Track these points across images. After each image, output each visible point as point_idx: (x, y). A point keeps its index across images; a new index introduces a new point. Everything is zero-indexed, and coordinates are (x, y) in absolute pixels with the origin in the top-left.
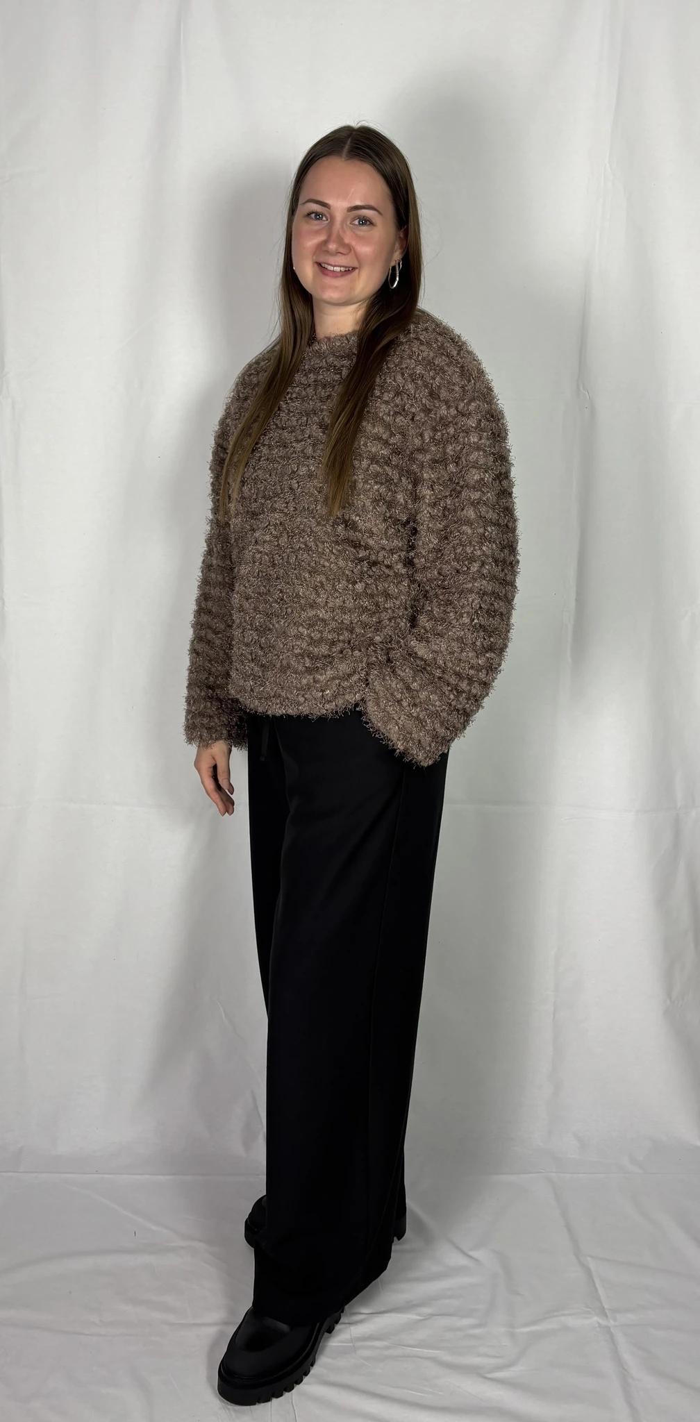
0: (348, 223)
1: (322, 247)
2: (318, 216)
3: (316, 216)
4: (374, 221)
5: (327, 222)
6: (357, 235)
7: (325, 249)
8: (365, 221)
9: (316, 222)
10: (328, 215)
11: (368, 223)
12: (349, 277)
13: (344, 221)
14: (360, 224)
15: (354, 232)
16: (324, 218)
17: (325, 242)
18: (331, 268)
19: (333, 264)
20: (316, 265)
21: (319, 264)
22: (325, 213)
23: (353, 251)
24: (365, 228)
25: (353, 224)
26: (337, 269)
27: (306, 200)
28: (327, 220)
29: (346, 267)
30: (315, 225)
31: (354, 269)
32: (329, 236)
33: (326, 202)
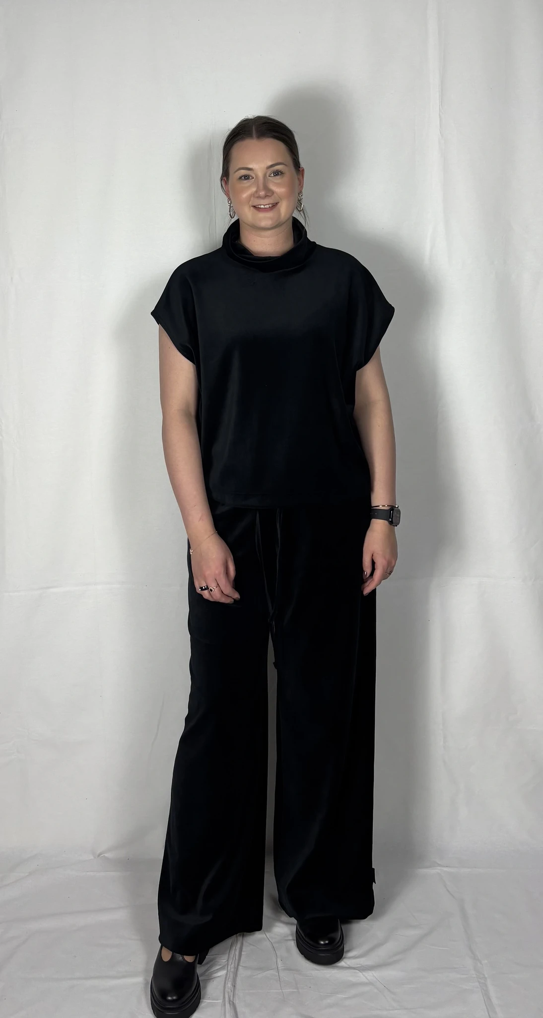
0: (268, 176)
1: (255, 195)
2: (247, 177)
3: (245, 178)
4: (284, 172)
6: (275, 183)
7: (257, 195)
8: (277, 173)
9: (245, 181)
10: (254, 176)
11: (280, 173)
12: (275, 210)
13: (265, 176)
14: (274, 176)
16: (250, 178)
17: (256, 192)
18: (262, 206)
19: (265, 204)
20: (252, 208)
21: (254, 207)
22: (250, 174)
23: (275, 194)
24: (278, 177)
25: (271, 176)
26: (267, 206)
27: (236, 170)
28: (253, 178)
29: (272, 204)
30: (246, 183)
31: (277, 204)
32: (258, 187)
33: (250, 166)
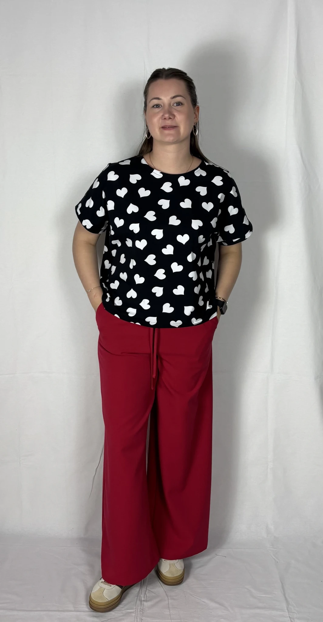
2: (158, 106)
3: (156, 106)
4: (183, 103)
5: (162, 107)
9: (156, 109)
11: (180, 104)
15: (176, 109)
22: (160, 103)
24: (179, 107)
25: (174, 106)
27: (150, 100)
28: (162, 106)
